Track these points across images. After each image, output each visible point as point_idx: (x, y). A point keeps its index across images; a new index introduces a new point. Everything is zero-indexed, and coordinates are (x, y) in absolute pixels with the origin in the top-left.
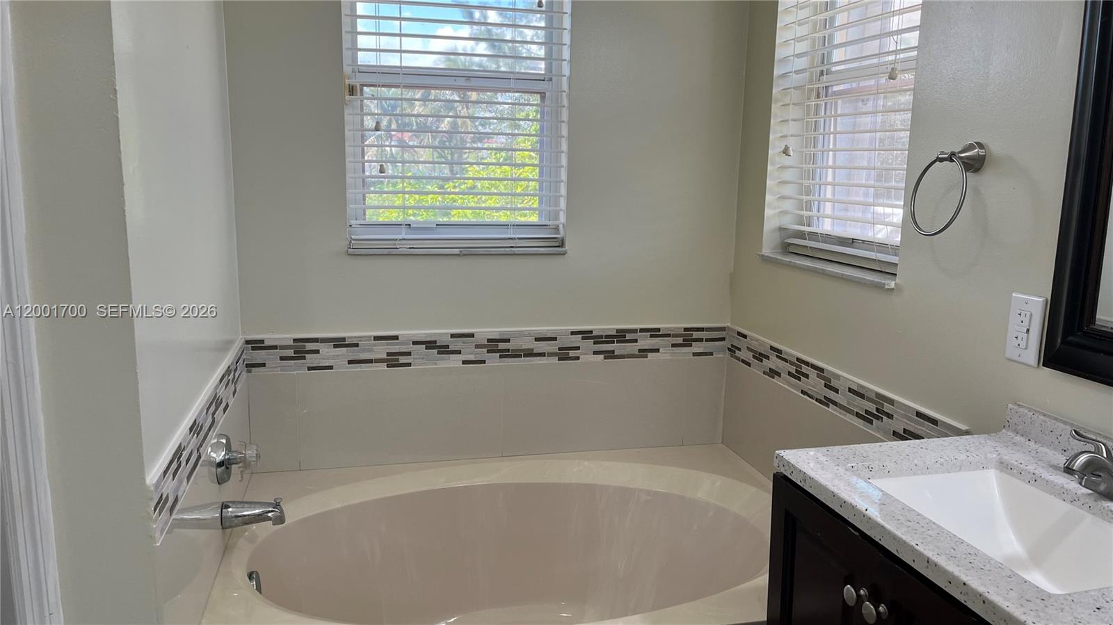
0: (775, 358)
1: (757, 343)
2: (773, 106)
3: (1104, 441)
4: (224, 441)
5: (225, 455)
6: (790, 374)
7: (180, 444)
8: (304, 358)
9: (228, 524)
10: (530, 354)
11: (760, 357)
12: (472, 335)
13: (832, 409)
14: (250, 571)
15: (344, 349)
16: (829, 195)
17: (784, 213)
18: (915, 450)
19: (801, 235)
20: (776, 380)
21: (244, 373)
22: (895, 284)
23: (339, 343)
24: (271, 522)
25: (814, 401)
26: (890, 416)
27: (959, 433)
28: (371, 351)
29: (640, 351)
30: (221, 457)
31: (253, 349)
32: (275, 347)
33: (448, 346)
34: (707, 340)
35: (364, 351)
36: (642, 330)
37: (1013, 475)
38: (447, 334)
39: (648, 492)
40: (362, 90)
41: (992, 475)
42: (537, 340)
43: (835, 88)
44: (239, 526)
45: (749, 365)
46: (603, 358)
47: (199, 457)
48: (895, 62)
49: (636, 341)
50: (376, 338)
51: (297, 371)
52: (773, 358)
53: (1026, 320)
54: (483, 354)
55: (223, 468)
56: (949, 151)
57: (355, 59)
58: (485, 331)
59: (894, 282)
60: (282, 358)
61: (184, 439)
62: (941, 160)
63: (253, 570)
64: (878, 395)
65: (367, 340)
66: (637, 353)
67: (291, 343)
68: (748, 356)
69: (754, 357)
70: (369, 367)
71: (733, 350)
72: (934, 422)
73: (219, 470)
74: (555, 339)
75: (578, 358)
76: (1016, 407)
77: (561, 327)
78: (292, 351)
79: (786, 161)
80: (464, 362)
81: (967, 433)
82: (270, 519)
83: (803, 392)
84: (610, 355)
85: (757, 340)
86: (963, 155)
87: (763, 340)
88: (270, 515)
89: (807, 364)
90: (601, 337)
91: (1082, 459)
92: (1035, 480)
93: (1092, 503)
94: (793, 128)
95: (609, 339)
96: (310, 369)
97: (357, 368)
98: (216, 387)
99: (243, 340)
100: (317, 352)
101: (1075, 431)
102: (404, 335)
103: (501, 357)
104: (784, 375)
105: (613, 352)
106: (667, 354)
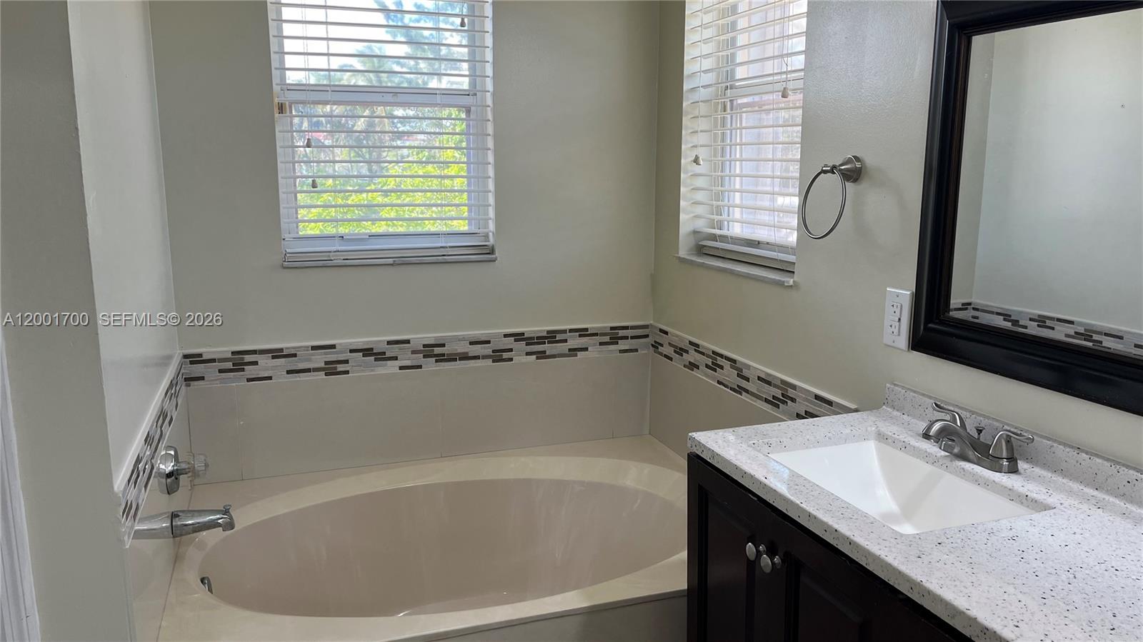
0: (694, 352)
1: (677, 339)
2: (683, 119)
3: (956, 410)
4: (172, 453)
5: (173, 466)
6: (707, 366)
7: (139, 455)
8: (243, 370)
9: (178, 532)
10: (465, 357)
11: (681, 351)
12: (408, 342)
13: (744, 397)
14: (202, 577)
15: (283, 360)
16: (738, 201)
17: (697, 217)
18: (808, 427)
19: (714, 237)
20: (695, 373)
21: (183, 387)
22: (794, 281)
23: (277, 354)
24: (221, 528)
25: (729, 390)
26: (793, 400)
27: (848, 410)
28: (309, 360)
29: (570, 350)
30: (170, 468)
31: (191, 363)
32: (213, 360)
33: (384, 353)
34: (633, 338)
35: (302, 361)
36: (571, 331)
37: (888, 444)
38: (385, 341)
39: (582, 483)
40: (290, 107)
41: (872, 445)
42: (471, 343)
43: (740, 101)
44: (190, 534)
45: (671, 359)
46: (535, 359)
47: (152, 468)
48: (787, 81)
49: (565, 341)
50: (314, 348)
51: (236, 383)
52: (692, 352)
53: (898, 311)
54: (419, 359)
55: (173, 477)
56: (831, 164)
57: (283, 78)
58: (421, 337)
59: (792, 280)
60: (221, 371)
61: (142, 449)
62: (825, 172)
63: (205, 576)
64: (783, 382)
65: (304, 350)
66: (567, 352)
67: (230, 355)
68: (669, 351)
69: (675, 352)
70: (307, 376)
71: (656, 345)
72: (830, 403)
73: (169, 480)
74: (488, 342)
75: (511, 360)
76: (893, 386)
77: (495, 331)
78: (231, 363)
79: (697, 169)
80: (401, 368)
81: (856, 411)
82: (220, 525)
83: (719, 382)
84: (541, 355)
85: (677, 336)
86: (843, 167)
87: (683, 335)
88: (219, 521)
89: (721, 356)
90: (533, 338)
91: (937, 426)
92: (905, 447)
93: (948, 462)
94: (702, 139)
95: (541, 340)
96: (249, 380)
97: (296, 377)
98: (163, 401)
99: (181, 355)
100: (256, 363)
101: (935, 404)
102: (340, 344)
103: (437, 361)
104: (702, 367)
105: (545, 352)
106: (595, 352)
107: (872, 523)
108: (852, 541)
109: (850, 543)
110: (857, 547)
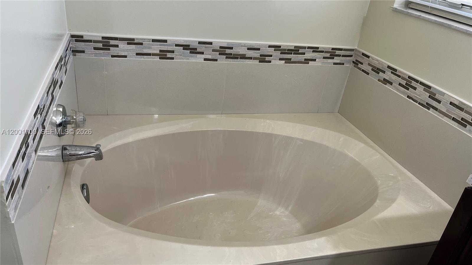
1: (377, 62)
4: (61, 109)
6: (401, 85)
8: (109, 50)
9: (66, 159)
10: (243, 57)
11: (377, 70)
12: (211, 43)
13: (431, 111)
15: (134, 46)
20: (388, 86)
21: (71, 56)
23: (131, 42)
24: (93, 159)
25: (417, 104)
28: (150, 48)
29: (305, 59)
30: (59, 120)
31: (76, 41)
32: (90, 41)
33: (196, 49)
34: (343, 56)
35: (146, 48)
36: (309, 48)
38: (196, 41)
39: (302, 140)
42: (248, 49)
45: (367, 73)
46: (284, 63)
49: (304, 54)
50: (154, 41)
51: (104, 57)
52: (388, 72)
54: (216, 55)
58: (219, 41)
60: (95, 49)
63: (84, 184)
65: (148, 41)
66: (303, 61)
67: (100, 39)
68: (369, 69)
69: (372, 70)
70: (148, 58)
71: (356, 63)
73: (59, 128)
74: (259, 49)
75: (270, 62)
77: (263, 42)
78: (102, 44)
80: (205, 60)
83: (408, 97)
84: (288, 61)
85: (377, 60)
87: (385, 62)
89: (417, 81)
90: (285, 50)
95: (290, 51)
96: (113, 56)
97: (141, 58)
99: (69, 35)
100: (117, 46)
102: (170, 40)
103: (227, 58)
104: (396, 85)
105: (290, 59)
106: (319, 63)
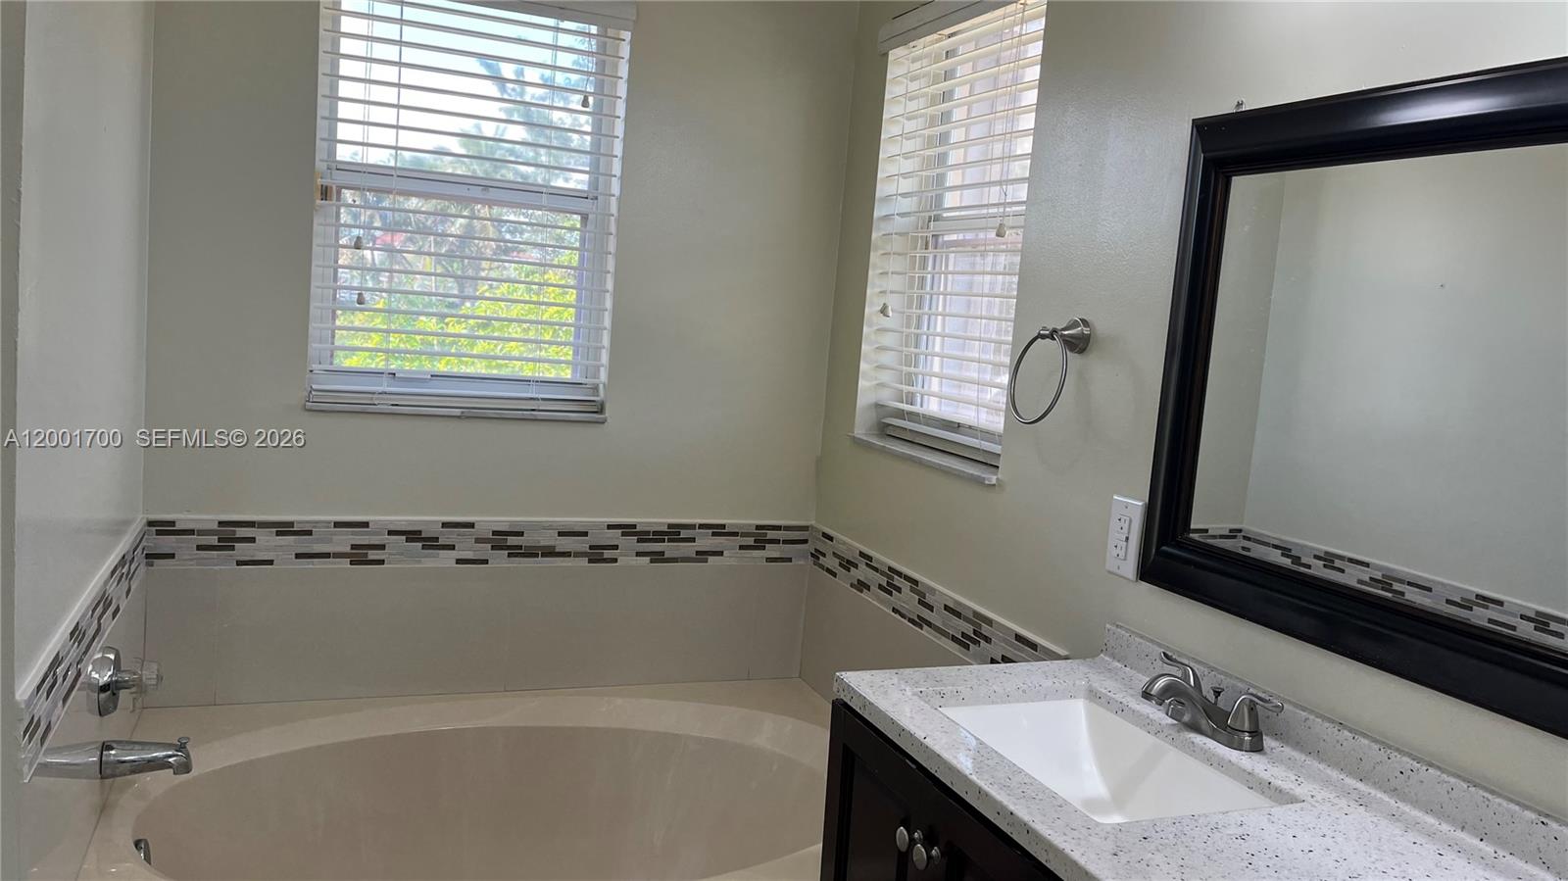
0: (864, 567)
1: (845, 547)
2: (872, 254)
3: (1192, 664)
4: (112, 657)
5: (112, 676)
6: (881, 587)
7: (58, 654)
8: (232, 548)
9: (109, 772)
10: (550, 552)
11: (848, 564)
12: (471, 525)
13: (926, 631)
14: (137, 838)
15: (291, 538)
16: (936, 369)
17: (882, 385)
18: (997, 675)
19: (901, 414)
20: (865, 595)
21: (141, 566)
22: (997, 479)
23: (284, 529)
24: (172, 770)
25: (906, 622)
26: (988, 640)
27: (1059, 657)
28: (330, 541)
29: (698, 553)
30: (106, 679)
31: (159, 533)
32: (191, 532)
33: (436, 539)
34: (786, 542)
35: (319, 541)
36: (702, 526)
37: (1101, 705)
38: (437, 522)
39: (699, 740)
40: (339, 193)
41: (1079, 707)
42: (560, 534)
43: (946, 238)
44: (125, 775)
45: (834, 575)
46: (648, 562)
47: (79, 674)
48: (1004, 215)
49: (693, 540)
50: (337, 524)
51: (221, 565)
52: (862, 566)
53: (1126, 526)
54: (485, 550)
55: (109, 692)
56: (1051, 328)
57: (332, 152)
58: (490, 520)
59: (995, 477)
60: (200, 548)
61: (63, 646)
62: (1043, 337)
63: (141, 837)
64: (976, 614)
65: (324, 527)
66: (694, 556)
67: (215, 526)
68: (831, 562)
69: (841, 565)
70: (325, 563)
71: (817, 555)
72: (1034, 646)
73: (103, 695)
74: (585, 534)
75: (615, 560)
76: (1114, 628)
77: (595, 519)
78: (216, 537)
79: (885, 322)
80: (459, 561)
81: (1066, 658)
82: (169, 766)
83: (894, 610)
84: (658, 557)
85: (844, 543)
86: (1066, 333)
87: (850, 543)
88: (170, 760)
89: (900, 574)
90: (647, 533)
91: (1161, 683)
92: (1121, 710)
93: (1175, 735)
94: (894, 283)
95: (659, 536)
96: (239, 563)
97: (308, 564)
98: (106, 583)
99: (145, 521)
100: (252, 540)
101: (1164, 653)
102: (376, 522)
103: (509, 555)
104: (874, 588)
105: (662, 553)
106: (732, 557)
107: (1060, 806)
108: (1031, 828)
109: (1028, 832)
110: (1037, 837)
